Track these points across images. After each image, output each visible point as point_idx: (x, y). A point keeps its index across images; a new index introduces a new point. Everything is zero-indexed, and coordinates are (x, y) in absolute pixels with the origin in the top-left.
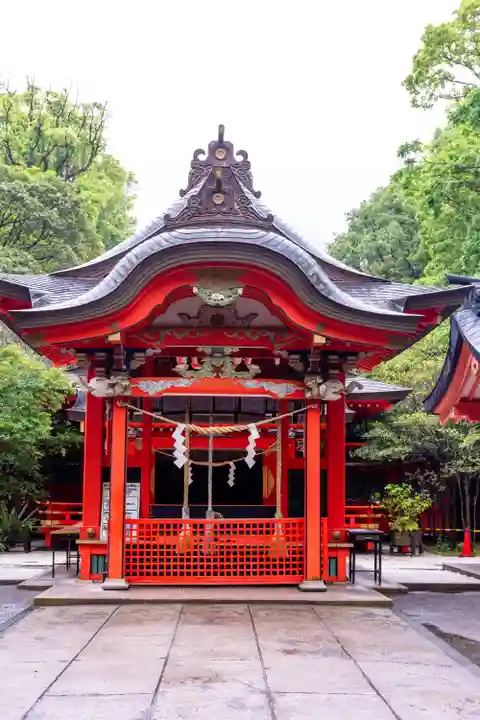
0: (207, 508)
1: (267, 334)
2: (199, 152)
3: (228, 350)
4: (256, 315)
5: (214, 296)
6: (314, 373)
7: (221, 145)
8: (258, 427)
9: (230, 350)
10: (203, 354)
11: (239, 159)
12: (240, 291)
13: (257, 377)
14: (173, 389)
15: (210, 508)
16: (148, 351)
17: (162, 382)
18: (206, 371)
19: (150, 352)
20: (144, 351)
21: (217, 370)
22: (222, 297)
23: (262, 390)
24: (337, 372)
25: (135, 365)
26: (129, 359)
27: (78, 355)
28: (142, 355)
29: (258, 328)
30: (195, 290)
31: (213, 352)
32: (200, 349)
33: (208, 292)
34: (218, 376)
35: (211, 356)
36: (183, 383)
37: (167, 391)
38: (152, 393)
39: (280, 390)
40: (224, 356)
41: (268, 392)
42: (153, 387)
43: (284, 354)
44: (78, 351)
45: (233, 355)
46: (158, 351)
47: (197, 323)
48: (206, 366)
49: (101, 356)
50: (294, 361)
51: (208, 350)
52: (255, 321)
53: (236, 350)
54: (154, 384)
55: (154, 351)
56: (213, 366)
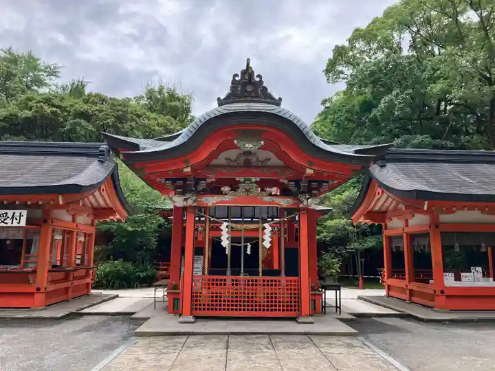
0: (240, 270)
1: (276, 170)
2: (236, 75)
3: (254, 179)
4: (269, 159)
5: (247, 145)
6: (304, 192)
7: (248, 72)
9: (255, 180)
10: (239, 182)
11: (258, 79)
12: (262, 143)
13: (270, 195)
14: (222, 202)
15: (242, 271)
17: (215, 198)
18: (241, 192)
19: (209, 181)
20: (205, 180)
21: (248, 191)
22: (251, 146)
23: (273, 202)
24: (316, 192)
25: (200, 188)
26: (196, 184)
28: (204, 182)
29: (269, 167)
30: (235, 142)
31: (245, 181)
32: (237, 179)
33: (243, 143)
34: (248, 194)
35: (244, 183)
36: (227, 198)
37: (217, 203)
38: (210, 204)
39: (285, 202)
40: (252, 183)
41: (278, 204)
42: (211, 201)
43: (286, 182)
44: (167, 179)
45: (256, 182)
46: (214, 180)
47: (235, 164)
48: (240, 188)
49: (180, 183)
50: (292, 186)
51: (242, 179)
52: (269, 163)
53: (258, 179)
54: (211, 198)
55: (211, 180)
56: (245, 189)
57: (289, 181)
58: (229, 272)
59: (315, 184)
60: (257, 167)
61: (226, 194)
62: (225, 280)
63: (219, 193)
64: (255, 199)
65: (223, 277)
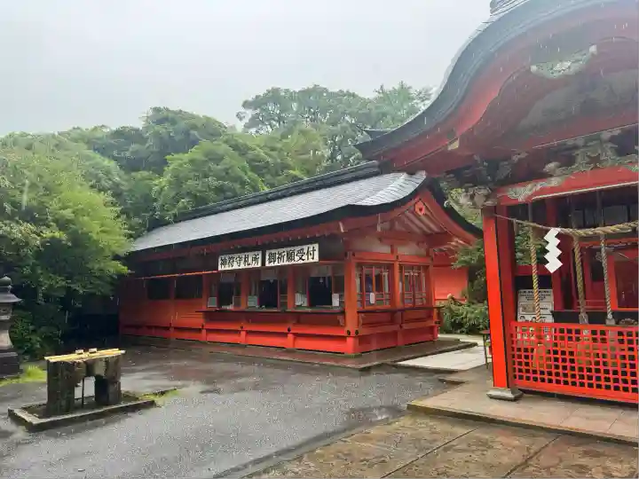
3: (606, 135)
5: (558, 67)
9: (610, 135)
10: (576, 147)
12: (594, 49)
14: (542, 191)
16: (513, 158)
17: (530, 186)
18: (581, 164)
19: (515, 158)
20: (509, 158)
21: (595, 160)
22: (569, 64)
28: (507, 163)
30: (534, 68)
31: (586, 143)
32: (570, 142)
33: (550, 65)
34: (596, 167)
35: (585, 146)
36: (554, 182)
37: (537, 193)
38: (521, 199)
42: (522, 192)
46: (523, 155)
48: (579, 159)
51: (580, 142)
54: (523, 188)
55: (519, 156)
56: (589, 157)
58: (583, 316)
61: (551, 176)
62: (578, 332)
65: (573, 327)
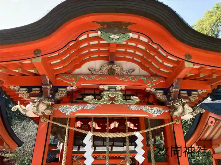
1: (142, 79)
3: (118, 88)
4: (134, 70)
8: (142, 134)
9: (120, 88)
10: (103, 90)
13: (137, 104)
14: (83, 111)
16: (68, 88)
17: (75, 106)
18: (105, 99)
19: (69, 88)
20: (65, 87)
21: (112, 99)
22: (118, 37)
23: (141, 112)
25: (58, 96)
26: (55, 90)
27: (21, 89)
28: (64, 89)
29: (135, 76)
31: (109, 89)
32: (101, 87)
33: (108, 34)
34: (112, 103)
35: (108, 91)
36: (89, 107)
37: (79, 112)
38: (68, 114)
39: (154, 112)
40: (116, 91)
41: (146, 113)
42: (70, 110)
43: (153, 90)
44: (22, 87)
45: (121, 90)
46: (74, 88)
47: (99, 73)
48: (104, 97)
49: (36, 90)
50: (160, 95)
51: (106, 87)
52: (133, 73)
53: (123, 87)
54: (70, 107)
55: (71, 88)
56: (109, 97)
57: (157, 89)
59: (185, 92)
60: (122, 75)
61: (88, 103)
63: (80, 101)
64: (120, 108)
